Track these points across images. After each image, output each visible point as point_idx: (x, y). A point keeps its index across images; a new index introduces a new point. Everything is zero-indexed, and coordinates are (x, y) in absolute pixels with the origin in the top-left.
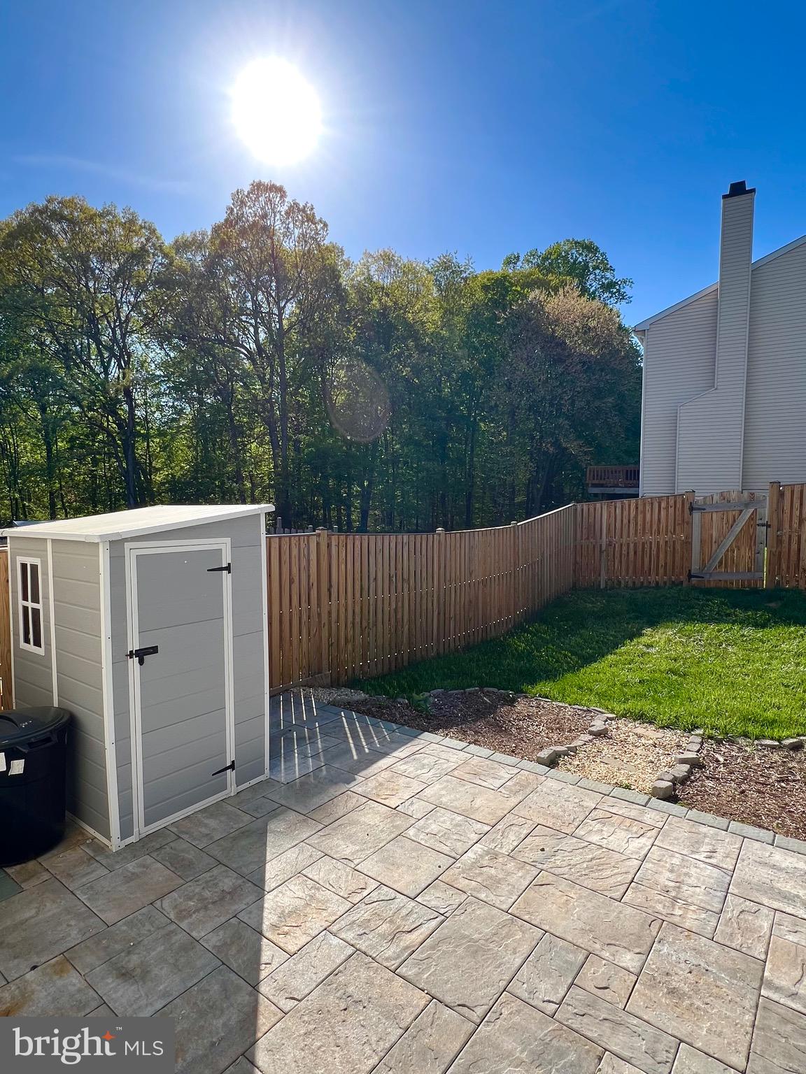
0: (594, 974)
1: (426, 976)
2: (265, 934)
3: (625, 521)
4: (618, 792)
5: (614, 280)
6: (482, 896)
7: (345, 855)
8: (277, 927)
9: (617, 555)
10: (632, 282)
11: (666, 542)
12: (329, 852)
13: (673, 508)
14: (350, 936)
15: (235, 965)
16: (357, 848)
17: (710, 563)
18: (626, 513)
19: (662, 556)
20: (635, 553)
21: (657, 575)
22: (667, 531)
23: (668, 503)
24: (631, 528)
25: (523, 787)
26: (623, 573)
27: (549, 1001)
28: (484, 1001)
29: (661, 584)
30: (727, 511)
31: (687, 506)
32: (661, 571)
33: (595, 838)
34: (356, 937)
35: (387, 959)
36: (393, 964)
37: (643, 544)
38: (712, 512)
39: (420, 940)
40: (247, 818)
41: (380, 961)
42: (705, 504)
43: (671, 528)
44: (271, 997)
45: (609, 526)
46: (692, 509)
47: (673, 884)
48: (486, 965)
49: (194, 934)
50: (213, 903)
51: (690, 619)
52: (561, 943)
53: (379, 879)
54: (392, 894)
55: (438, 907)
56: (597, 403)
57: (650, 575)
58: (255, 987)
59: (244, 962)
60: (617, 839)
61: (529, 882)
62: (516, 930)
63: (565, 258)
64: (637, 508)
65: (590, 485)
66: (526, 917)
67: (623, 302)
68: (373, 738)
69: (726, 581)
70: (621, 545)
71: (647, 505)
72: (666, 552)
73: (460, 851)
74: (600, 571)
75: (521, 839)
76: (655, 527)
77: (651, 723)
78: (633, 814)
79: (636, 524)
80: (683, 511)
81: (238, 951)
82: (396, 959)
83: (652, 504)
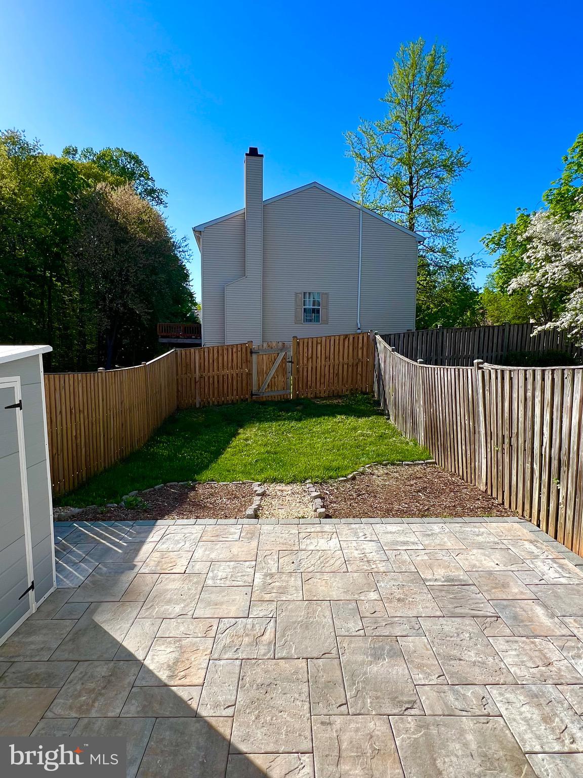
0: (365, 608)
1: (293, 651)
2: (170, 685)
3: (211, 361)
4: (302, 521)
5: (155, 188)
6: (284, 599)
7: (177, 613)
8: (173, 676)
9: (207, 384)
10: (167, 193)
11: (237, 374)
12: (164, 616)
13: (240, 352)
14: (229, 655)
15: (167, 713)
16: (182, 605)
17: (263, 385)
18: (211, 355)
19: (235, 383)
20: (218, 382)
21: (232, 395)
22: (237, 367)
23: (237, 348)
24: (215, 366)
25: (253, 534)
26: (211, 396)
27: (359, 630)
28: (332, 647)
29: (235, 401)
30: (271, 354)
31: (249, 351)
32: (235, 393)
33: (312, 547)
34: (234, 653)
35: (264, 655)
36: (271, 655)
37: (223, 376)
38: (263, 355)
39: (273, 635)
40: (68, 622)
41: (261, 657)
42: (259, 349)
43: (239, 365)
44: (214, 715)
45: (200, 364)
46: (251, 353)
47: (362, 555)
48: (318, 630)
49: (110, 714)
50: (104, 688)
51: (260, 421)
52: (341, 602)
53: (216, 616)
54: (234, 621)
55: (266, 615)
56: (154, 277)
57: (228, 396)
58: (196, 715)
59: (172, 708)
60: (322, 544)
61: (301, 581)
62: (316, 607)
63: (116, 162)
64: (218, 352)
65: (160, 336)
66: (315, 599)
67: (162, 206)
68: (120, 535)
69: (272, 397)
70: (209, 377)
71: (225, 350)
72: (237, 381)
73: (250, 581)
74: (195, 396)
75: (277, 562)
76: (230, 365)
77: (281, 482)
78: (318, 529)
79: (218, 363)
80: (247, 354)
81: (160, 704)
82: (269, 652)
83: (228, 349)
